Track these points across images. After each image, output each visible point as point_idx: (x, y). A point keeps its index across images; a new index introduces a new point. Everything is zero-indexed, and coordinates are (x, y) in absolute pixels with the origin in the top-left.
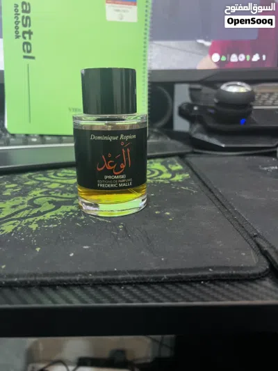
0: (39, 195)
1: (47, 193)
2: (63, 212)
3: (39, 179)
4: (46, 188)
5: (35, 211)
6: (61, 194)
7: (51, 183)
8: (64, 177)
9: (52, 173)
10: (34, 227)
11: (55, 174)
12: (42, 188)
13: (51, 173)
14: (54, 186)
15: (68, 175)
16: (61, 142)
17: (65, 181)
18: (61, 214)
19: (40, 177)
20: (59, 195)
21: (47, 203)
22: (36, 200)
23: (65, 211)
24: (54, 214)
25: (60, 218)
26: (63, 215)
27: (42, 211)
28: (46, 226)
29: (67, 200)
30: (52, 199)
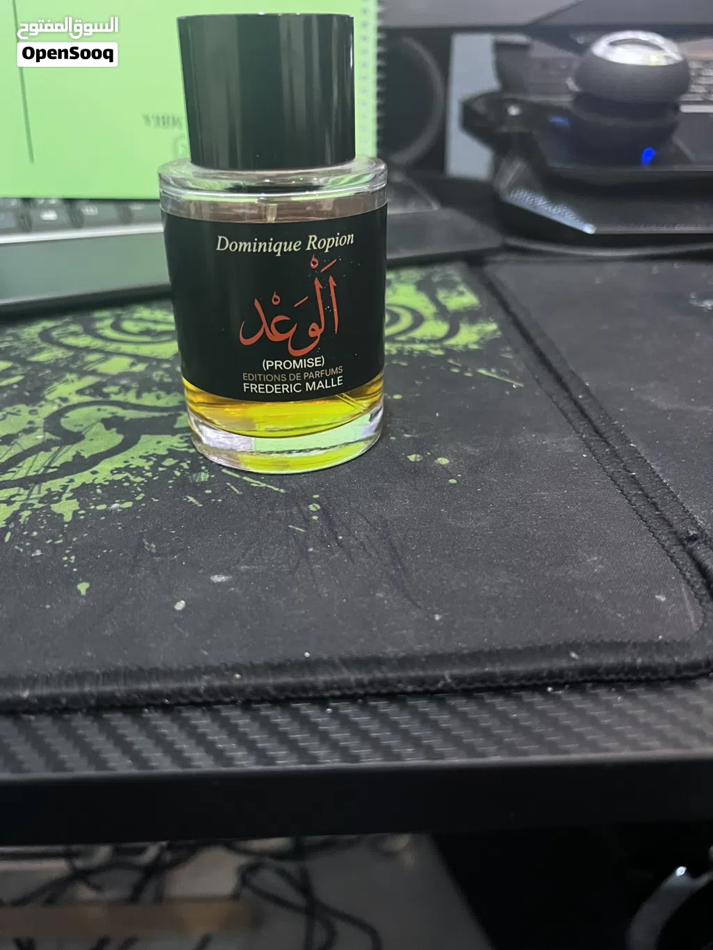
0: (75, 399)
1: (96, 389)
2: (147, 458)
3: (71, 341)
4: (94, 373)
5: (67, 454)
6: (139, 395)
7: (108, 355)
8: (142, 333)
9: (108, 322)
10: (67, 508)
11: (116, 326)
12: (82, 373)
13: (104, 321)
14: (116, 365)
15: (152, 326)
16: (127, 219)
17: (145, 350)
18: (141, 463)
19: (74, 334)
20: (131, 397)
21: (100, 426)
22: (67, 415)
23: (152, 455)
24: (122, 465)
25: (139, 479)
26: (147, 468)
27: (86, 455)
28: (102, 507)
29: (156, 414)
30: (113, 413)
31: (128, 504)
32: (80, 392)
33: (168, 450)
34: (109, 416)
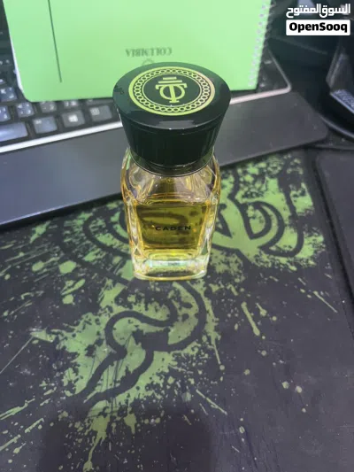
0: (115, 309)
1: (124, 298)
2: (160, 376)
3: (102, 238)
4: (120, 279)
5: (122, 373)
6: (146, 307)
7: (123, 258)
9: (117, 216)
10: (131, 422)
11: (122, 221)
12: (114, 279)
13: (115, 214)
18: (158, 380)
19: (102, 229)
20: (143, 309)
21: (132, 340)
22: (115, 326)
23: (162, 372)
24: (149, 382)
25: (159, 397)
26: (161, 386)
27: (131, 370)
28: (146, 421)
29: (159, 329)
30: (137, 326)
31: (158, 420)
32: (117, 300)
33: (169, 368)
34: (135, 329)
